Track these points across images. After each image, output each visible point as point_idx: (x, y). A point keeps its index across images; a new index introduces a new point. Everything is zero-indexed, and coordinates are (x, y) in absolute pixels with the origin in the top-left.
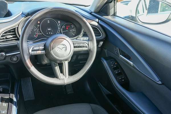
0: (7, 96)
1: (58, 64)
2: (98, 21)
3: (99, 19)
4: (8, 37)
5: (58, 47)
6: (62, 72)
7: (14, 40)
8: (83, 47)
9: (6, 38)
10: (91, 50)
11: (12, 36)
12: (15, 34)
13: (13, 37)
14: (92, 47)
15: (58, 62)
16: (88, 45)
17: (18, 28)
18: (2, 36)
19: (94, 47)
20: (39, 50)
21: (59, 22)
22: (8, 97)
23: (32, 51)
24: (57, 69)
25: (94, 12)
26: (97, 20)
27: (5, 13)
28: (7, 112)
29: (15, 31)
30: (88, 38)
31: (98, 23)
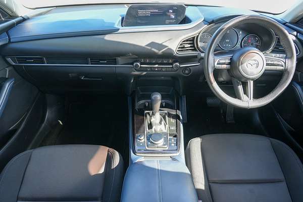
0: (173, 112)
1: (242, 82)
2: (297, 34)
3: (298, 32)
4: (185, 46)
5: (249, 62)
6: (245, 92)
7: (190, 50)
8: (278, 65)
9: (184, 47)
10: (288, 70)
11: (189, 46)
12: (193, 43)
13: (191, 47)
14: (289, 67)
15: (243, 80)
16: (285, 63)
17: (198, 36)
18: (181, 45)
19: (292, 67)
20: (224, 64)
21: (241, 32)
22: (175, 113)
23: (218, 64)
24: (240, 88)
25: (290, 23)
26: (295, 33)
27: (181, 19)
28: (177, 129)
29: (193, 40)
30: (285, 55)
31: (296, 36)
